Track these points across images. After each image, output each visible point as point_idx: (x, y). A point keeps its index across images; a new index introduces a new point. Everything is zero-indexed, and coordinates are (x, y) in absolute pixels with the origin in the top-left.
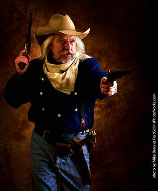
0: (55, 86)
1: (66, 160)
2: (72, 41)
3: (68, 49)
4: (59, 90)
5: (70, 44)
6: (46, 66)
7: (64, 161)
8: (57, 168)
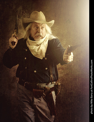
0: (33, 54)
1: (40, 100)
4: (36, 56)
6: (28, 42)
7: (39, 100)
8: (35, 105)
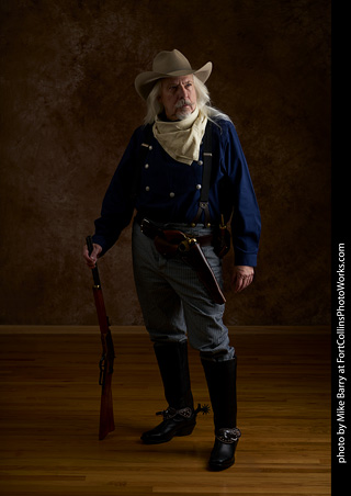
2: (188, 85)
3: (183, 98)
5: (185, 90)
